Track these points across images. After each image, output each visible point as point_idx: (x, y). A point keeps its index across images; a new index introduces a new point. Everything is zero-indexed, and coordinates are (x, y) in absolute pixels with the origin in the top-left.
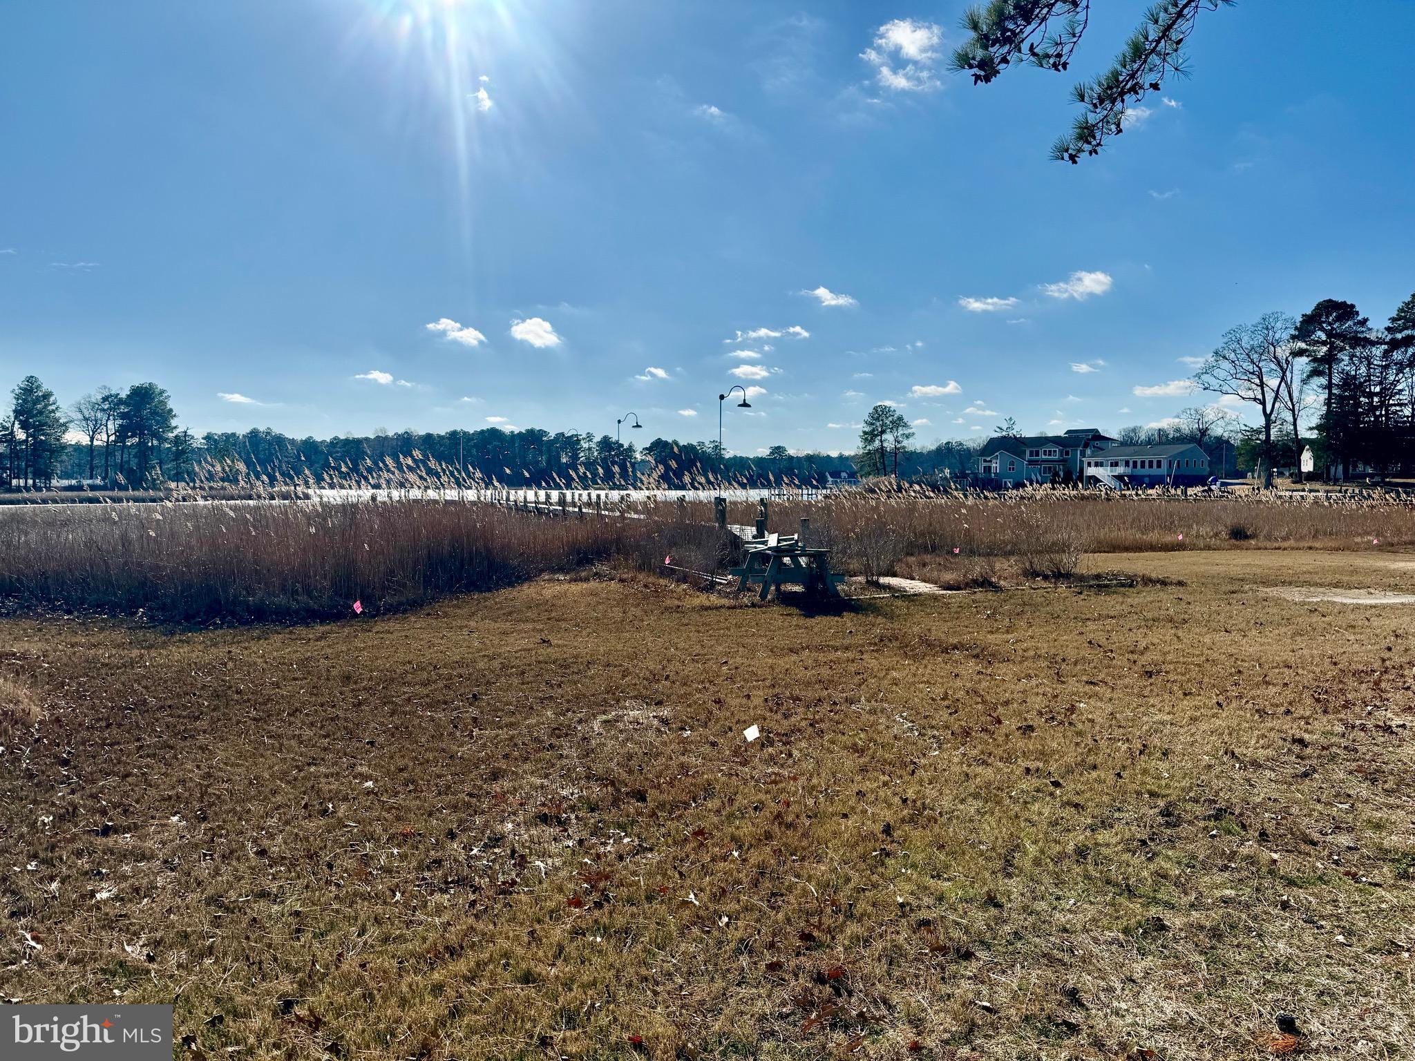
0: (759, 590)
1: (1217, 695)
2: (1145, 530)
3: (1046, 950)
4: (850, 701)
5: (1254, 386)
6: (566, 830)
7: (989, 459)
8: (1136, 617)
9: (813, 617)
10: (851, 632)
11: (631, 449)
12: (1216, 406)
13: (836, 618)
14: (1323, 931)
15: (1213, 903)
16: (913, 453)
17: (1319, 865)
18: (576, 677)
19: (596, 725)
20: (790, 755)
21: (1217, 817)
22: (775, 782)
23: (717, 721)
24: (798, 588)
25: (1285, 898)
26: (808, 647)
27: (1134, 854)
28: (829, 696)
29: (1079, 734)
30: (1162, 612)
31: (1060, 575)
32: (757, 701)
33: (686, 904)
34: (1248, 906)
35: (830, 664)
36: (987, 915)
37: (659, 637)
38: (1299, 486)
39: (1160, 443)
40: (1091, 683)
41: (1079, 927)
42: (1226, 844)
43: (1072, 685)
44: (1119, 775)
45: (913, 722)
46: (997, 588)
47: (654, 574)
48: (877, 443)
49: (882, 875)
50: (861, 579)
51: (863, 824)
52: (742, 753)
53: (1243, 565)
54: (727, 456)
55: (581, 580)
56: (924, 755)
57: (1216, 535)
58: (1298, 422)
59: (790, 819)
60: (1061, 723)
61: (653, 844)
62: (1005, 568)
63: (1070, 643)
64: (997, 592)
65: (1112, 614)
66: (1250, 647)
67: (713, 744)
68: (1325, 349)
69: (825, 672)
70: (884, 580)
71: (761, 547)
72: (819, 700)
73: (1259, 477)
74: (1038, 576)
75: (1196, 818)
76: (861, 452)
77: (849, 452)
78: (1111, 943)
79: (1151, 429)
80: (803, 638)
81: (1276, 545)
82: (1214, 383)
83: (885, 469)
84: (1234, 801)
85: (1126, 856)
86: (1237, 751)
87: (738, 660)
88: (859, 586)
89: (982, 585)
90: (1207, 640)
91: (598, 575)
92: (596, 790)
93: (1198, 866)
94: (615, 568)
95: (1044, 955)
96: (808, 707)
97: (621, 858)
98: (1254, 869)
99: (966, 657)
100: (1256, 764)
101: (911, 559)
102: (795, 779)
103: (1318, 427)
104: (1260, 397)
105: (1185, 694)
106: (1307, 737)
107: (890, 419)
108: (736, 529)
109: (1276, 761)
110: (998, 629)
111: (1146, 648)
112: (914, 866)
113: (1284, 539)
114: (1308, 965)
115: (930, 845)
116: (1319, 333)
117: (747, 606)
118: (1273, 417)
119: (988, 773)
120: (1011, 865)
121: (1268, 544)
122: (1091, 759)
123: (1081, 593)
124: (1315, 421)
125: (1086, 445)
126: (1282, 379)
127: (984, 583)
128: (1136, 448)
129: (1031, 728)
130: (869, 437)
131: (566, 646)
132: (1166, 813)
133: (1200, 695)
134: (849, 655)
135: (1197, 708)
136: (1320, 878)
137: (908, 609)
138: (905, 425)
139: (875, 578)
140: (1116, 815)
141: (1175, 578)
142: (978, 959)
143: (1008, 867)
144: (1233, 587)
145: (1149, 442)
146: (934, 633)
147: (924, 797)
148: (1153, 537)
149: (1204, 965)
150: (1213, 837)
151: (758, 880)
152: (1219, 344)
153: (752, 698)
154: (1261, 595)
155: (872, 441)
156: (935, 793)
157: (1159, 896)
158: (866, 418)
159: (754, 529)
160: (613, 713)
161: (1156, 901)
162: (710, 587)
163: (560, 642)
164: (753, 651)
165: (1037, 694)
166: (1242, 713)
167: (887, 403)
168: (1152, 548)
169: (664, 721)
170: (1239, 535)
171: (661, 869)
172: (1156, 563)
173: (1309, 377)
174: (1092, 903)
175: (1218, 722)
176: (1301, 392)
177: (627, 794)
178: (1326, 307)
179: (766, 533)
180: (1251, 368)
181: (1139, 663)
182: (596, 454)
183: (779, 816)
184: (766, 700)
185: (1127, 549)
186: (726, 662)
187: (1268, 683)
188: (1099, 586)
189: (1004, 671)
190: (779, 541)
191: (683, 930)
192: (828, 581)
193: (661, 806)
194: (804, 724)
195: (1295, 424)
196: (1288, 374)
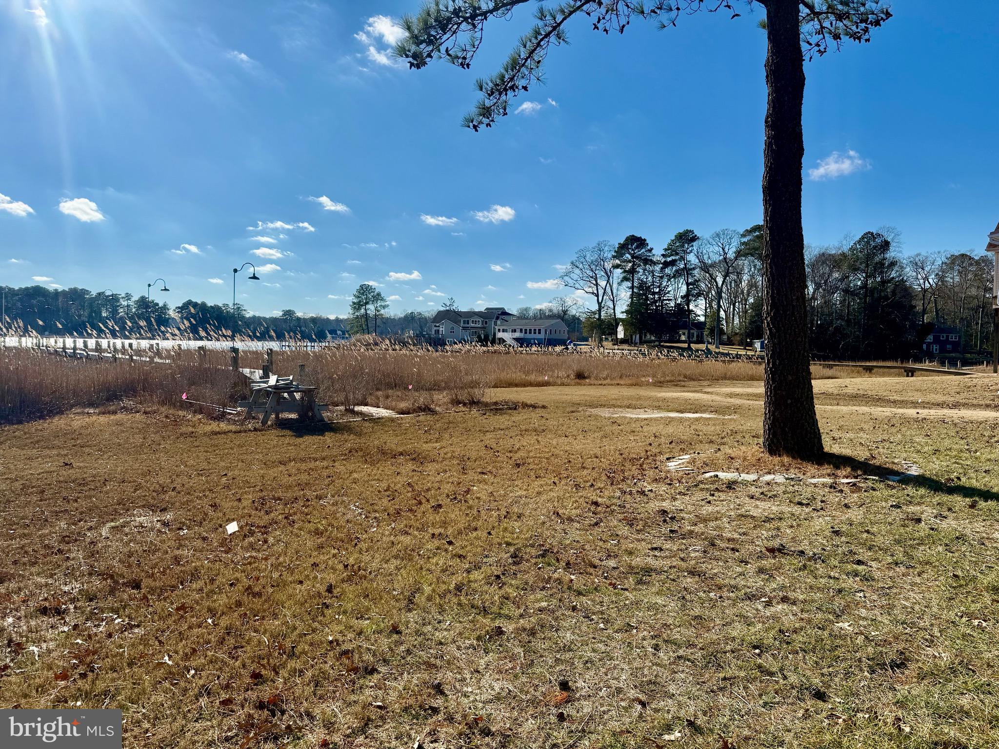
0: (261, 417)
1: (555, 477)
2: (527, 373)
3: (426, 659)
4: (319, 498)
5: (592, 285)
6: (63, 618)
7: (438, 325)
8: (516, 429)
9: (302, 437)
10: (329, 447)
11: (165, 307)
12: (573, 296)
13: (319, 437)
14: (593, 622)
15: (533, 613)
16: (387, 319)
17: (596, 580)
18: (92, 493)
19: (105, 531)
20: (266, 541)
21: (543, 556)
22: (250, 563)
23: (212, 520)
24: (293, 416)
25: (575, 604)
26: (294, 460)
27: (491, 585)
28: (304, 496)
29: (470, 508)
30: (531, 425)
31: (473, 403)
32: (245, 503)
33: (161, 665)
34: (553, 612)
35: (309, 471)
36: (390, 641)
37: (172, 457)
38: (616, 347)
39: (541, 318)
40: (483, 473)
41: (450, 640)
42: (548, 571)
43: (471, 475)
44: (489, 533)
45: (362, 509)
46: (433, 412)
47: (175, 406)
48: (363, 311)
49: (320, 622)
50: (342, 408)
51: (313, 586)
52: (227, 543)
53: (581, 395)
54: (247, 316)
55: (109, 413)
56: (366, 532)
57: (568, 376)
58: (616, 308)
59: (257, 589)
60: (460, 501)
61: (141, 622)
62: (441, 398)
63: (473, 447)
64: (433, 415)
65: (502, 427)
66: (578, 445)
67: (204, 539)
68: (630, 265)
69: (304, 477)
70: (357, 408)
71: (264, 385)
72: (296, 499)
73: (595, 341)
74: (460, 403)
75: (532, 557)
76: (352, 316)
77: (343, 316)
78: (469, 648)
79: (536, 309)
80: (292, 452)
81: (600, 382)
82: (571, 282)
83: (368, 329)
84: (554, 544)
85: (486, 588)
86: (560, 512)
87: (236, 472)
88: (339, 413)
89: (424, 410)
90: (554, 442)
91: (125, 409)
92: (97, 583)
93: (529, 589)
94: (141, 403)
95: (425, 663)
96: (286, 504)
97: (110, 636)
98: (560, 587)
99: (407, 460)
100: (570, 520)
101: (380, 393)
102: (266, 559)
103: (627, 312)
104: (596, 292)
105: (537, 477)
106: (600, 500)
107: (372, 294)
108: (247, 371)
109: (581, 516)
110: (431, 440)
111: (519, 449)
112: (345, 612)
113: (605, 379)
114: (582, 645)
115: (358, 596)
116: (627, 255)
117: (250, 430)
118: (602, 305)
119: (406, 540)
120: (412, 603)
121: (596, 382)
122: (474, 524)
123: (485, 414)
124: (625, 308)
125: (497, 318)
126: (608, 282)
127: (426, 409)
128: (527, 321)
129: (440, 506)
130: (357, 306)
131: (86, 467)
132: (514, 556)
133: (545, 477)
134: (325, 463)
135: (542, 486)
136: (596, 589)
137: (373, 428)
138: (383, 299)
139: (352, 407)
140: (485, 560)
141: (541, 404)
142: (379, 673)
143: (410, 604)
144: (573, 409)
145: (535, 317)
146: (388, 444)
147: (361, 562)
148: (532, 377)
149: (522, 654)
150: (539, 568)
151: (224, 639)
152: (574, 258)
153: (243, 501)
154: (587, 413)
155: (359, 309)
156: (369, 558)
157: (502, 612)
158: (355, 293)
159: (261, 372)
160: (121, 521)
161: (500, 615)
162: (222, 417)
163: (82, 465)
164: (251, 463)
165: (449, 482)
166: (567, 488)
167: (371, 283)
168: (531, 384)
169: (165, 524)
170: (581, 376)
171: (144, 640)
172: (533, 394)
173: (622, 281)
174: (461, 622)
175: (552, 494)
176: (618, 290)
177: (124, 584)
178: (632, 240)
179: (270, 374)
180: (591, 274)
181: (513, 459)
182: (134, 310)
183: (249, 587)
184: (253, 502)
185: (517, 385)
186: (226, 475)
187: (584, 468)
188: (496, 409)
189: (431, 468)
190: (277, 381)
191: (156, 684)
192: (316, 410)
193: (152, 591)
194: (280, 517)
195: (614, 309)
196: (611, 278)
